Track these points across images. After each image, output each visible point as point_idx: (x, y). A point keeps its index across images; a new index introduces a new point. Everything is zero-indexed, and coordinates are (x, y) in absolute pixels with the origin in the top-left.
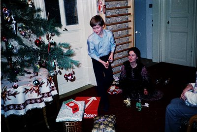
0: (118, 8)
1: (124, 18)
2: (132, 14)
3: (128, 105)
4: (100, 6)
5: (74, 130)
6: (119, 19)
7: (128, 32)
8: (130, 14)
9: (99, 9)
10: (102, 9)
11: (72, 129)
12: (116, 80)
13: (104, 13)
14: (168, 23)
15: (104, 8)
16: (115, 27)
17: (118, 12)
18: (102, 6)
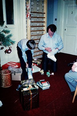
0: (38, 18)
1: (41, 24)
2: (46, 22)
3: (42, 73)
4: (27, 15)
5: (7, 81)
6: (38, 24)
7: (43, 32)
8: (45, 22)
9: (27, 16)
10: (29, 16)
11: (6, 80)
12: (35, 60)
13: (30, 19)
14: (65, 30)
15: (30, 16)
16: (36, 29)
17: (37, 20)
18: (29, 14)
